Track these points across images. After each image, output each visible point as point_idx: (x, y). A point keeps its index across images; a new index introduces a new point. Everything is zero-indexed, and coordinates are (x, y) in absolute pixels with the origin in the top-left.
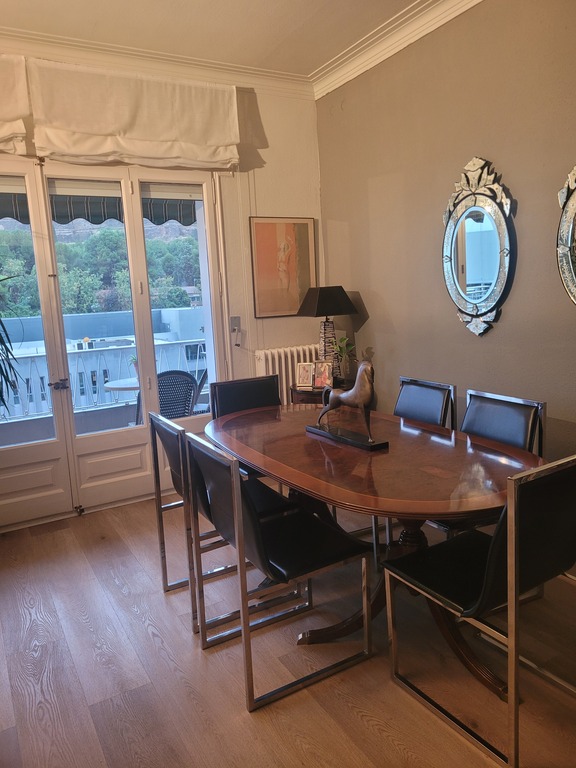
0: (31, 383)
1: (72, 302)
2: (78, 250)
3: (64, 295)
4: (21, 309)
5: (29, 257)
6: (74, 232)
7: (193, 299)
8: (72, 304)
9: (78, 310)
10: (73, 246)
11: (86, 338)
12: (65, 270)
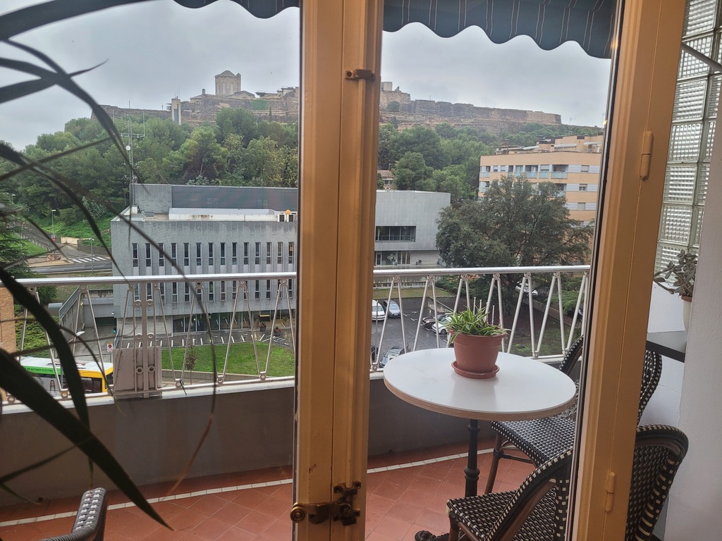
0: (237, 246)
1: (278, 176)
2: (289, 129)
3: (273, 170)
4: (236, 179)
5: (247, 133)
6: (287, 114)
7: (387, 182)
8: (279, 178)
9: (284, 184)
10: (285, 126)
11: (288, 211)
12: (276, 147)
